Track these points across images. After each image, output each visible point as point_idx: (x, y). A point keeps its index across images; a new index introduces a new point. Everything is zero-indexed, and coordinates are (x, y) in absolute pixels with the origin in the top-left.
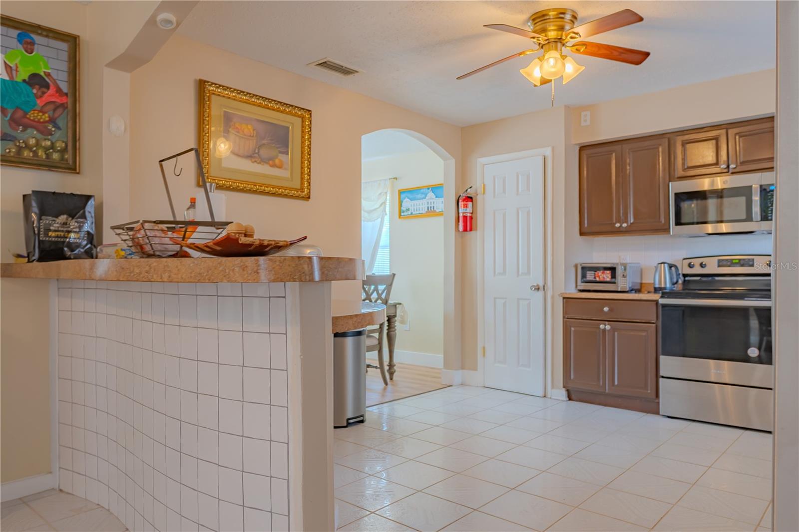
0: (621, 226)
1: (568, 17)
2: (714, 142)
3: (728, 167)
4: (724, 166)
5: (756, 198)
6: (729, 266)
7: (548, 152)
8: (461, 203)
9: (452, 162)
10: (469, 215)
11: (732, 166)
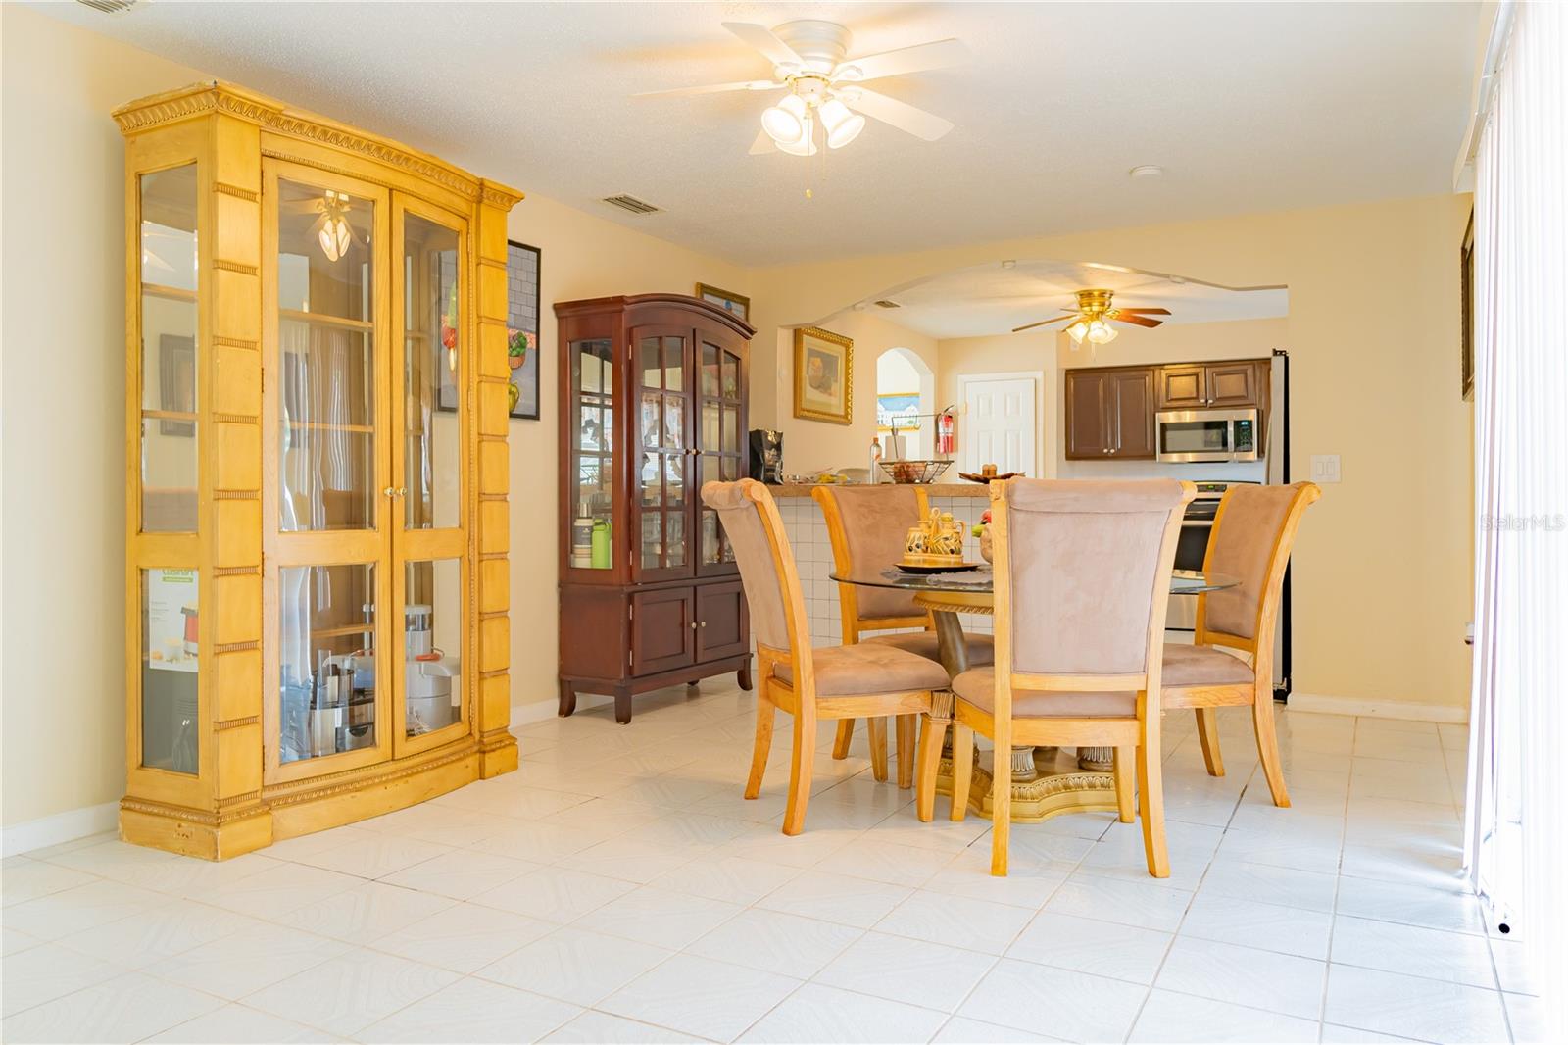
0: (1109, 452)
1: (1107, 296)
2: (1194, 378)
3: (1207, 401)
4: (1203, 401)
5: (1231, 429)
6: (1205, 491)
7: (1039, 376)
8: (940, 424)
9: (931, 377)
10: (949, 435)
11: (1210, 401)
